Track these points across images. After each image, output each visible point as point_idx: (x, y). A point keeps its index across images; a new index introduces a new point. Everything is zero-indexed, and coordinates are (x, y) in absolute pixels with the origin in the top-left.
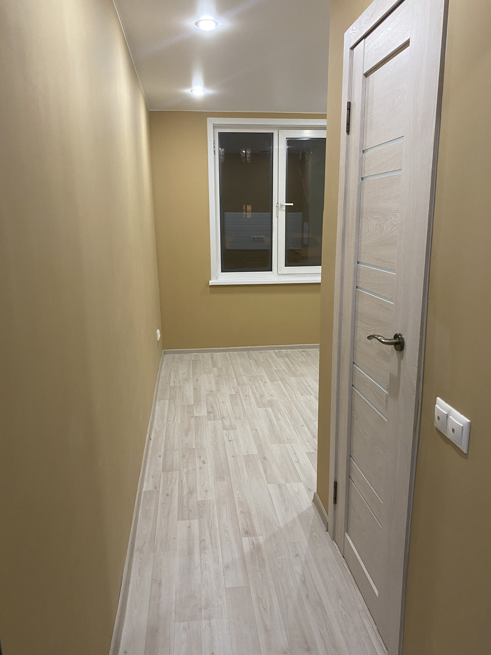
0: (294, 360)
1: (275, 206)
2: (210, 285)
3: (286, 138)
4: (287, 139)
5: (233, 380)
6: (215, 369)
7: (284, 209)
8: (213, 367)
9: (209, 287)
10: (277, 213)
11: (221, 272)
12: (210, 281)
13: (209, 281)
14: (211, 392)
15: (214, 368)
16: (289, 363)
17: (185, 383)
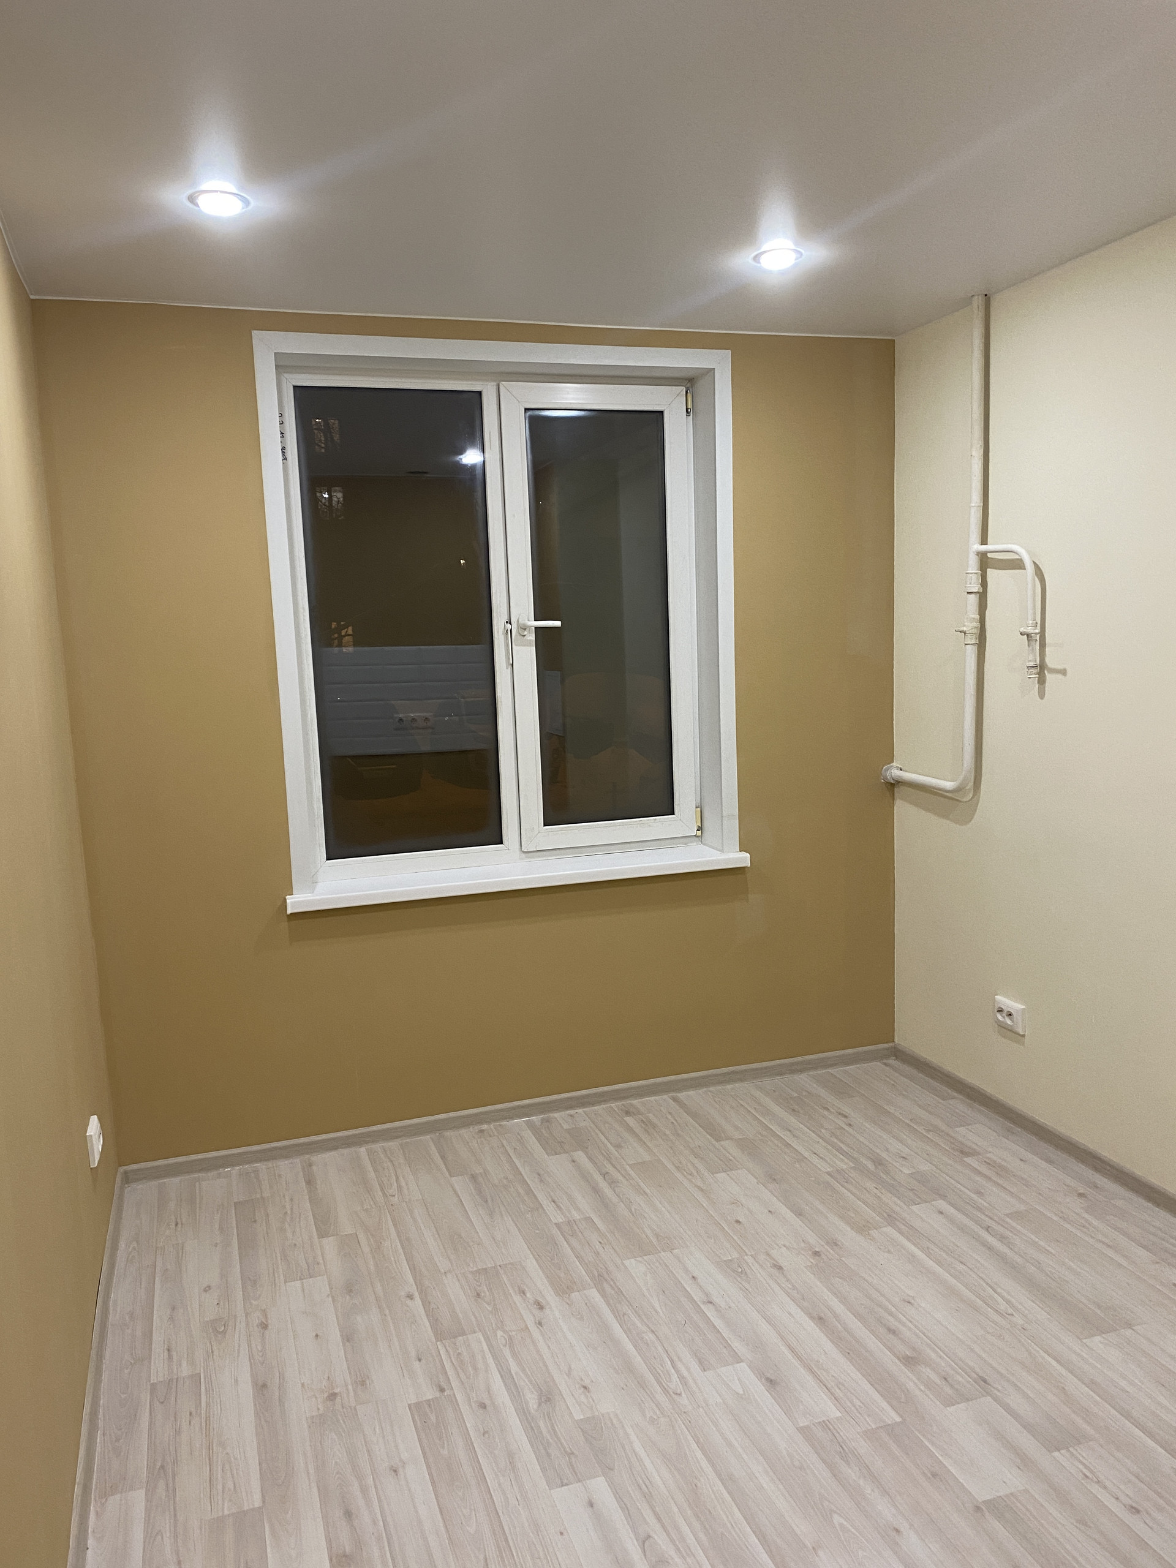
0: (609, 1160)
1: (501, 630)
2: (289, 912)
3: (526, 410)
4: (529, 413)
5: (409, 1302)
6: (330, 1245)
7: (530, 640)
8: (322, 1235)
9: (286, 919)
10: (508, 652)
11: (328, 859)
12: (290, 900)
13: (285, 900)
14: (333, 1396)
15: (325, 1241)
16: (599, 1179)
17: (216, 1353)
